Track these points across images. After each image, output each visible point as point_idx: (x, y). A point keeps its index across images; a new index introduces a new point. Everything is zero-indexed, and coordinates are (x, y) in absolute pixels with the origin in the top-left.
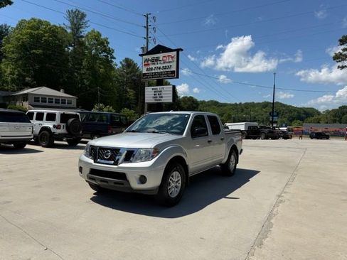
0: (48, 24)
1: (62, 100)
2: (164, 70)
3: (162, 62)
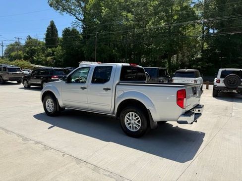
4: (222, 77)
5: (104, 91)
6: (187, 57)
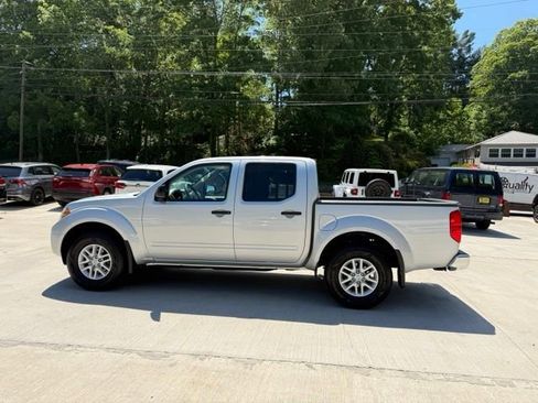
4: (360, 184)
5: (284, 217)
6: (248, 141)
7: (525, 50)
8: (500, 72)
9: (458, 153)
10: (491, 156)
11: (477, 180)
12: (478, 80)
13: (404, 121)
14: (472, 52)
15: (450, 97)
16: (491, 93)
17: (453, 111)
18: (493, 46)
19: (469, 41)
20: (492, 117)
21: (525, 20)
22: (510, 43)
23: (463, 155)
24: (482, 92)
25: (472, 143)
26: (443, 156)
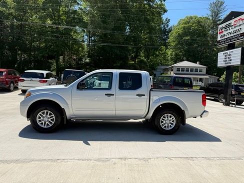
0: (196, 17)
1: (191, 69)
2: (235, 34)
3: (233, 27)
5: (137, 97)
7: (189, 28)
8: (180, 36)
9: (164, 69)
10: (177, 71)
11: (184, 81)
12: (171, 39)
13: (142, 54)
14: (169, 27)
15: (161, 45)
16: (176, 45)
17: (162, 51)
18: (177, 25)
19: (168, 22)
20: (176, 55)
21: (189, 16)
22: (184, 25)
23: (166, 70)
24: (173, 44)
25: (169, 65)
26: (158, 70)
